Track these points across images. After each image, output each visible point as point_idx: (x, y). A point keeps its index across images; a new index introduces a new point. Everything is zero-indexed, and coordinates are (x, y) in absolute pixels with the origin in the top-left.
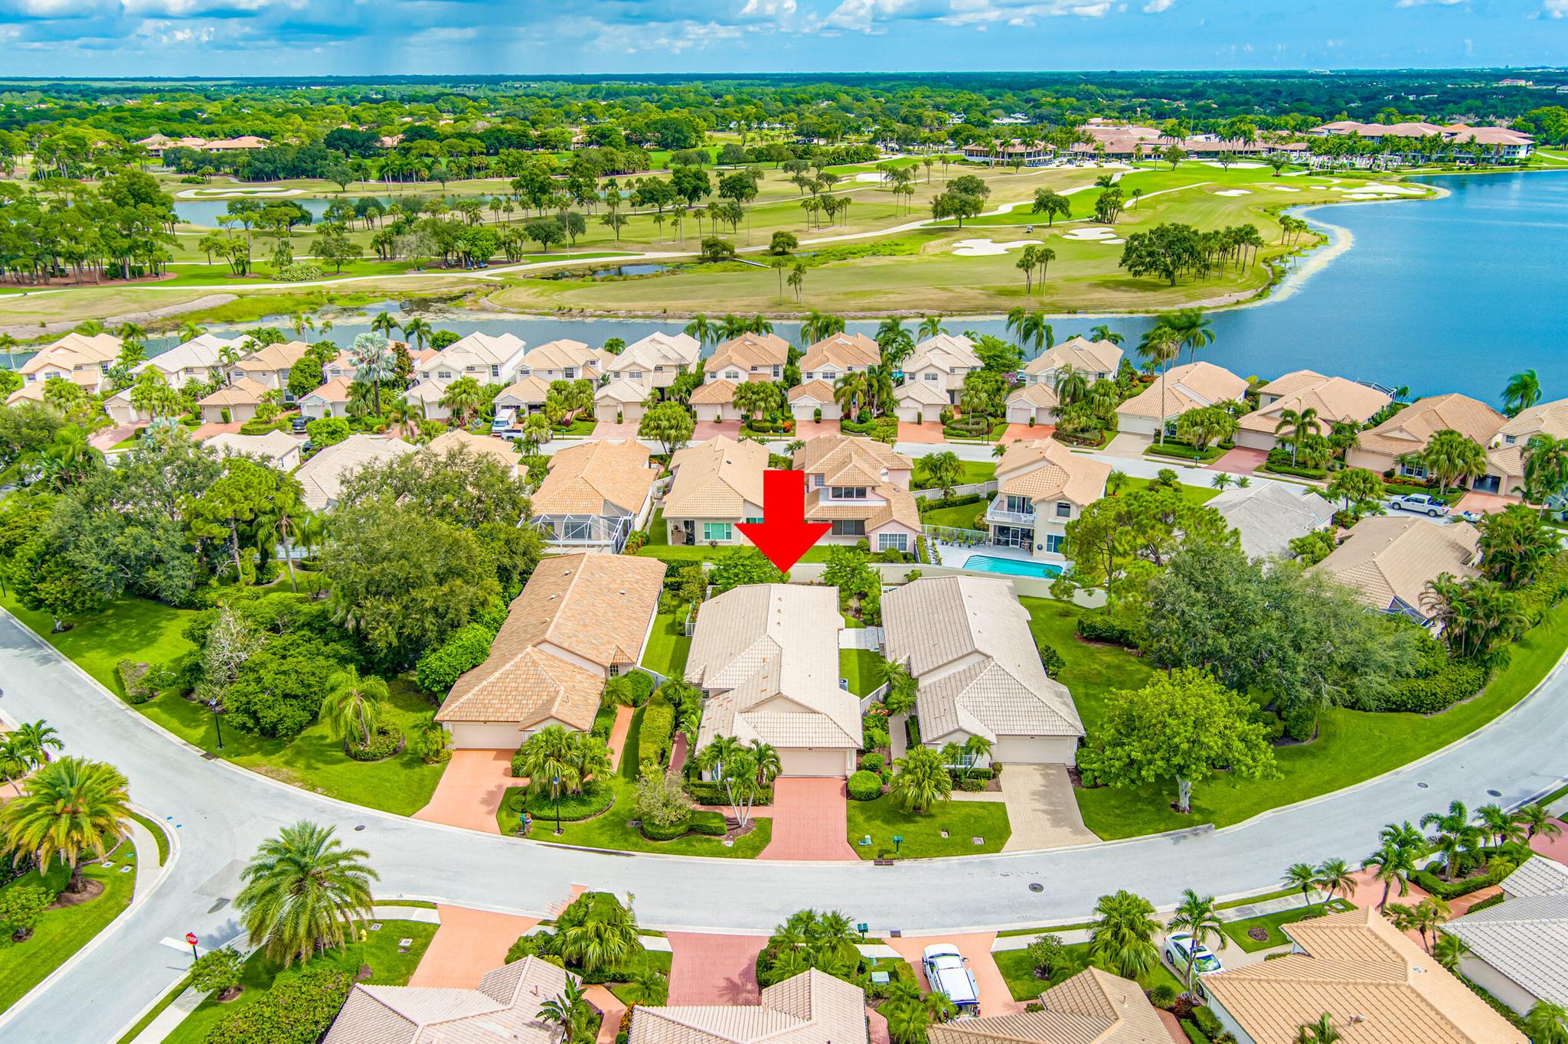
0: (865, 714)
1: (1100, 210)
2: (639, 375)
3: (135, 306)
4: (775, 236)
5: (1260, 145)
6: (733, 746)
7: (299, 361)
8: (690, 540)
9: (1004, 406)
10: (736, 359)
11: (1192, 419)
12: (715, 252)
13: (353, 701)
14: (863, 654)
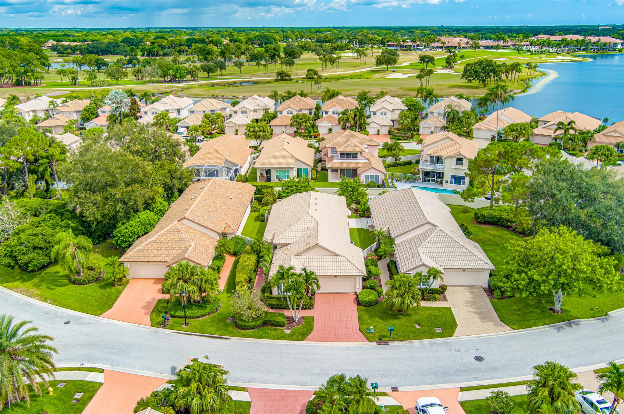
0: (365, 258)
1: (447, 62)
2: (246, 113)
4: (308, 71)
5: (510, 43)
6: (290, 273)
7: (87, 107)
8: (269, 179)
9: (418, 126)
10: (292, 105)
11: (512, 128)
12: (282, 77)
13: (71, 250)
14: (360, 230)
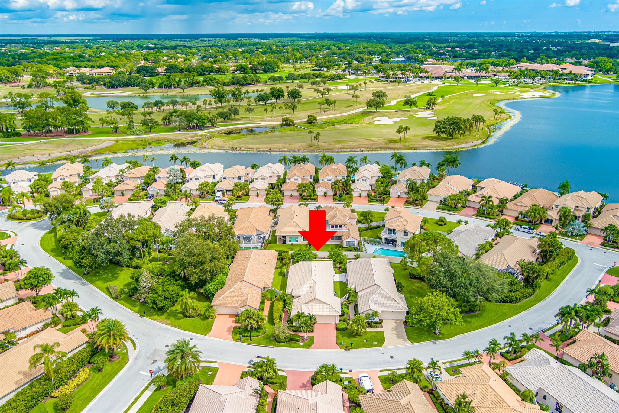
0: (342, 304)
1: (428, 104)
2: (264, 179)
3: (80, 146)
4: (309, 117)
5: (491, 73)
6: (303, 315)
7: (147, 174)
8: (284, 242)
9: (389, 191)
10: (297, 174)
11: (452, 197)
12: (287, 123)
14: (341, 283)
